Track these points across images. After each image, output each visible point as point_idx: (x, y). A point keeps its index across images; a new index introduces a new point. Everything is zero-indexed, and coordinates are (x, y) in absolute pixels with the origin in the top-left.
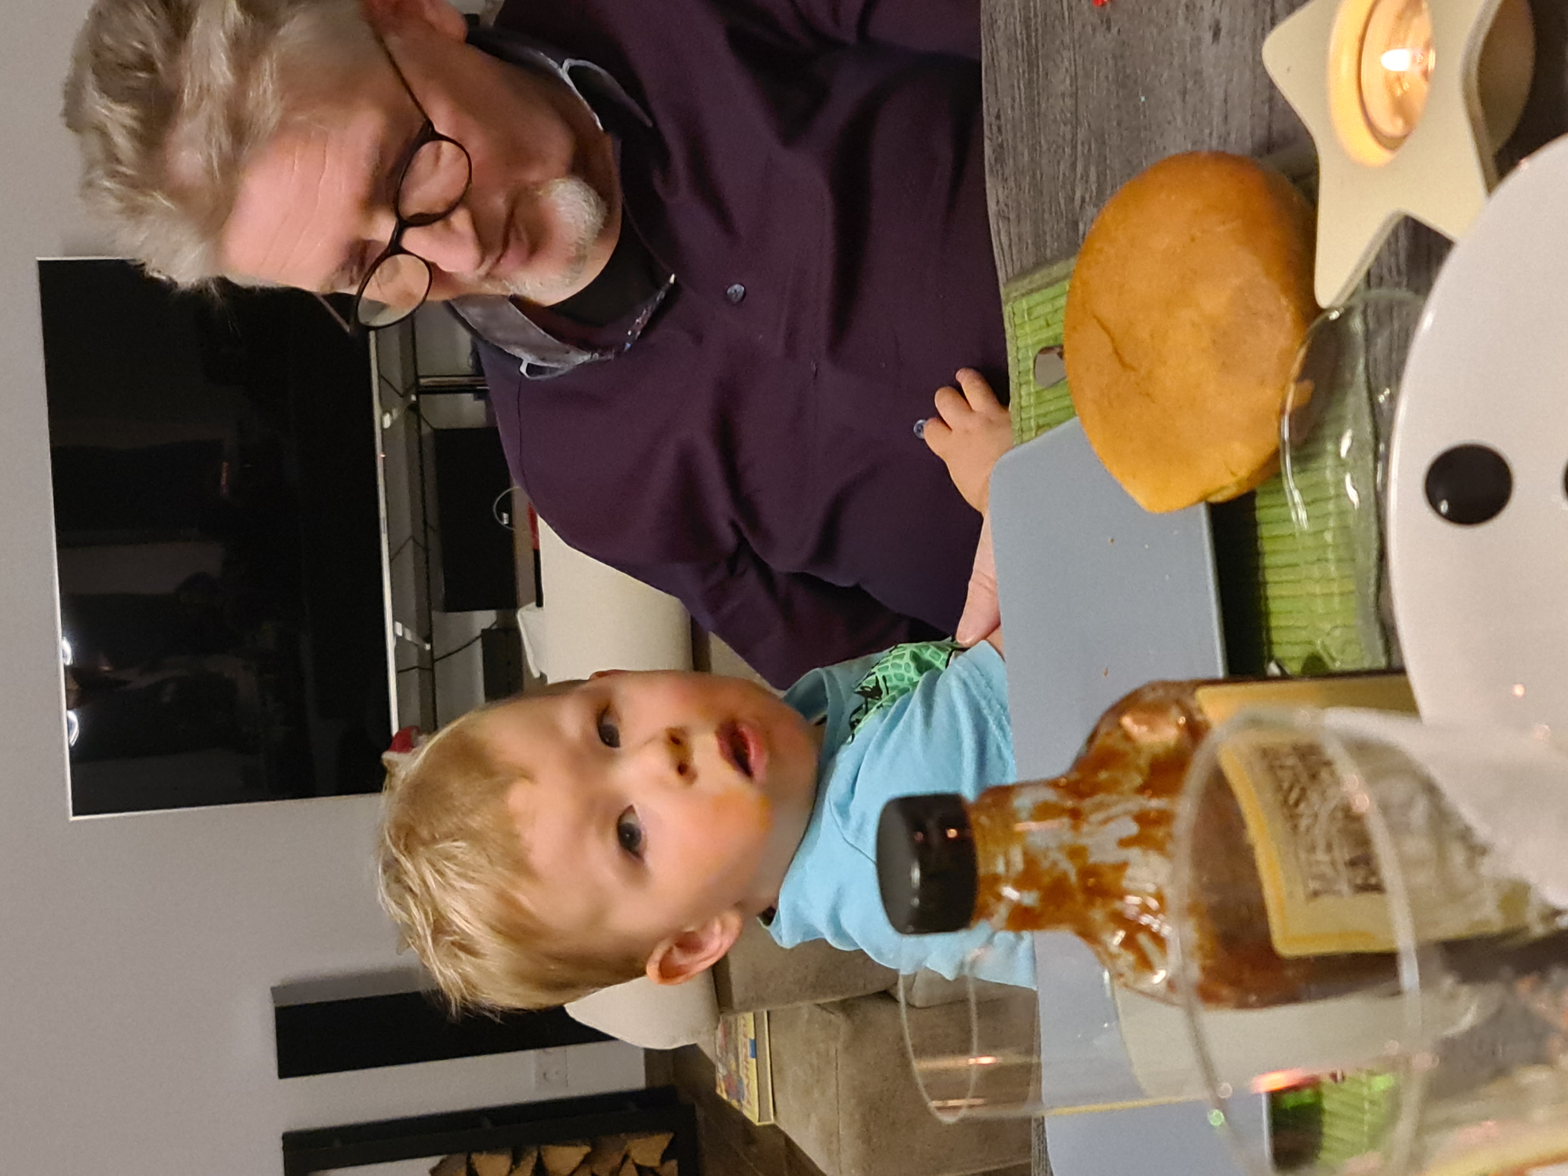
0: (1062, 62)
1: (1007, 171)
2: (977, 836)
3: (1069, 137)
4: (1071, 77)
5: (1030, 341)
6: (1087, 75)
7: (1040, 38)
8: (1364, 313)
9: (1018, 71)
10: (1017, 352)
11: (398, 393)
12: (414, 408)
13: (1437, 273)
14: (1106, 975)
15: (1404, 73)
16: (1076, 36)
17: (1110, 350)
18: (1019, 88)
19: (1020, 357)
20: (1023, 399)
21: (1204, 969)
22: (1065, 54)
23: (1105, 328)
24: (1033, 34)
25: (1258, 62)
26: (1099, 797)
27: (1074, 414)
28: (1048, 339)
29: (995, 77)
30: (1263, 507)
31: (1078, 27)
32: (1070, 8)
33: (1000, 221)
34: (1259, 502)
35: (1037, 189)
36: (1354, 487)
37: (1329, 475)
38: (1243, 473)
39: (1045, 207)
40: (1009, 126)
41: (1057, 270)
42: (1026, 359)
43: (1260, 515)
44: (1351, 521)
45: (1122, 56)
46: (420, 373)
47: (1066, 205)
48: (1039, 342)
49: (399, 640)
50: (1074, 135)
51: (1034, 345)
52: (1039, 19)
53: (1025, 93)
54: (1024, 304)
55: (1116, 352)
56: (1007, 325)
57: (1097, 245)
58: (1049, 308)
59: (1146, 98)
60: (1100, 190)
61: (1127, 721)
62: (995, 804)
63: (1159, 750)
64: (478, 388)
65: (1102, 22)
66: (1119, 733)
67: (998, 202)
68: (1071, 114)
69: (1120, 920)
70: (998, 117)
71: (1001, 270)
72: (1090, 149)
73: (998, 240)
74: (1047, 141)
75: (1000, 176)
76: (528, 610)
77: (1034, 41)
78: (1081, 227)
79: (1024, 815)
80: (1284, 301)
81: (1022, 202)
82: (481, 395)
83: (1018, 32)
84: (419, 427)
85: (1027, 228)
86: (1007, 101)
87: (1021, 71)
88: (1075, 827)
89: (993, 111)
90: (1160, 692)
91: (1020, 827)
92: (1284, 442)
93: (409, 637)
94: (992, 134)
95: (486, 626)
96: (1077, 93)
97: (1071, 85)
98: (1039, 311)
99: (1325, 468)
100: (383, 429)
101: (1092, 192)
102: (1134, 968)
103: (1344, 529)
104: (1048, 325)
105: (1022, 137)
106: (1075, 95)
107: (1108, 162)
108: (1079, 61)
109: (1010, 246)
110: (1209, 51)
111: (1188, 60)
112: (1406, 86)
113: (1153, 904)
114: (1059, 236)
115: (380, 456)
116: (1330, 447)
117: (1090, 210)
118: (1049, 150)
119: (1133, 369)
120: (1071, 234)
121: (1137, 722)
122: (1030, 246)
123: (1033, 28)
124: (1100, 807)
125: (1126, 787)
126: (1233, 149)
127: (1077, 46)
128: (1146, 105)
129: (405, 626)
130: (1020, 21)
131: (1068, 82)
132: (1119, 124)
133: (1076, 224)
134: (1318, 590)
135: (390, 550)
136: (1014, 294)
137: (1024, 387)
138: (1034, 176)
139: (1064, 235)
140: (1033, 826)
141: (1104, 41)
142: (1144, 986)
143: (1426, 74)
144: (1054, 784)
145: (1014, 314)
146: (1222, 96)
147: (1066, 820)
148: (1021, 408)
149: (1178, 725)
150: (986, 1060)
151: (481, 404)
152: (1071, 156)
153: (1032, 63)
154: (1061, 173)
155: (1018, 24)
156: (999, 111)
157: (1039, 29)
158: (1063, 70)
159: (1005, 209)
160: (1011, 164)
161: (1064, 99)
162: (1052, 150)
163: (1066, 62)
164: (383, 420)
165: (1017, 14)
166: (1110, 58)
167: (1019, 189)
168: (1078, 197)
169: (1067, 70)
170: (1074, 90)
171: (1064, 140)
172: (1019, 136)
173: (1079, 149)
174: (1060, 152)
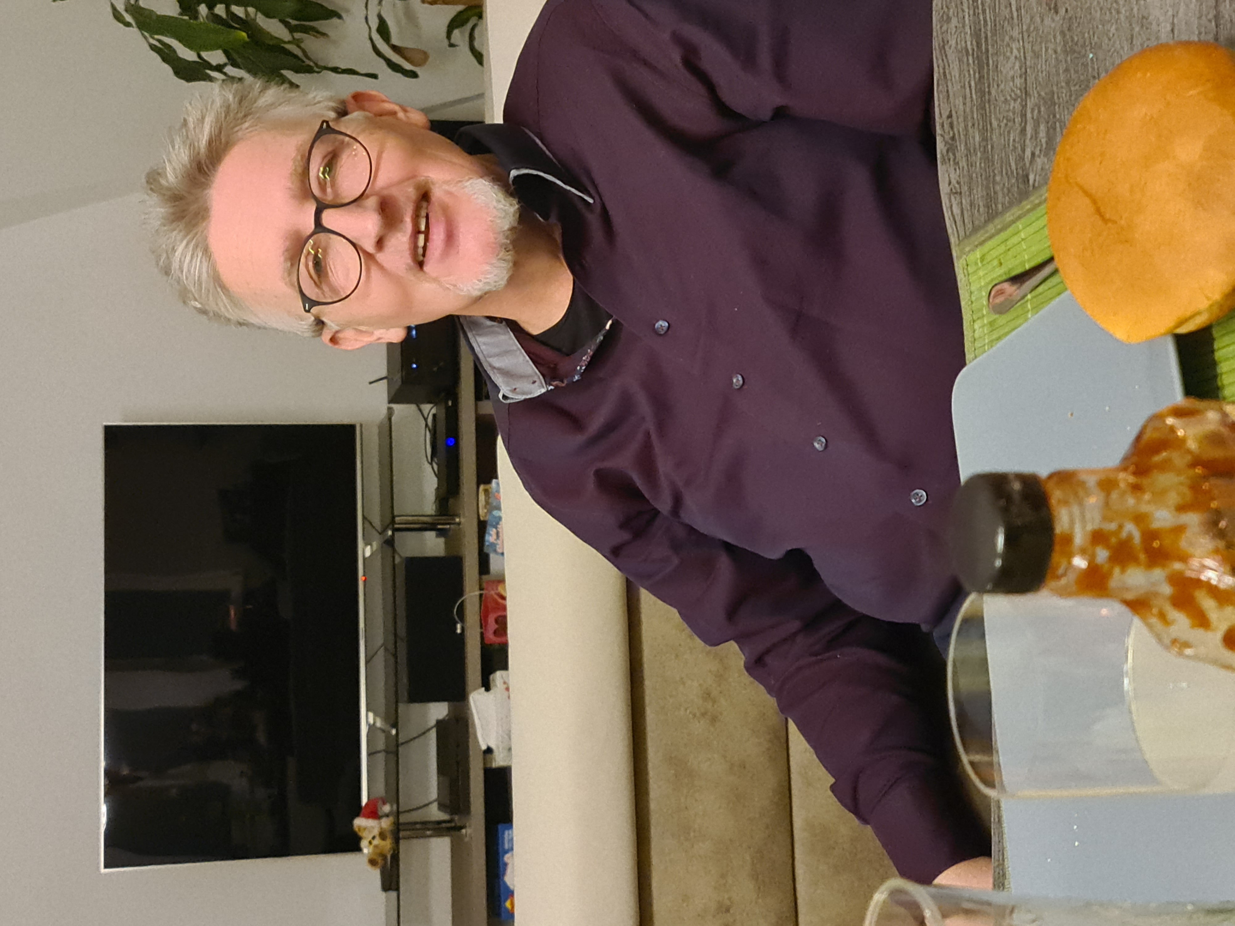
0: (1012, 53)
1: (958, 155)
3: (1018, 109)
4: (1020, 60)
5: (983, 282)
6: (1037, 55)
7: (990, 41)
9: (969, 75)
10: (970, 296)
11: (377, 530)
12: (390, 543)
16: (1025, 27)
18: (970, 87)
19: (973, 298)
20: (976, 332)
22: (1014, 46)
23: (1087, 193)
24: (984, 41)
28: (1001, 276)
29: (947, 86)
31: (1026, 20)
32: (1018, 9)
33: (952, 197)
34: (1216, 346)
35: (988, 160)
39: (996, 172)
40: (961, 119)
41: (1009, 216)
42: (981, 297)
45: (1069, 29)
46: (396, 513)
47: (1016, 165)
48: (992, 280)
49: (372, 728)
50: (1024, 107)
51: (988, 284)
52: (989, 28)
53: (975, 90)
54: (978, 254)
55: (1098, 211)
56: (960, 277)
58: (1003, 248)
59: (1095, 54)
60: (1050, 140)
64: (439, 527)
65: (1050, 9)
67: (950, 183)
68: (1020, 89)
70: (950, 116)
71: (954, 235)
72: (1039, 112)
73: (950, 213)
74: (998, 120)
75: (952, 162)
76: (480, 694)
77: (984, 45)
78: (1031, 177)
81: (974, 175)
82: (441, 533)
83: (969, 43)
84: (394, 558)
85: (978, 195)
86: (959, 101)
87: (972, 72)
88: (1138, 498)
89: (945, 114)
93: (379, 724)
94: (944, 130)
95: (440, 717)
96: (1026, 72)
97: (1021, 67)
98: (994, 253)
100: (365, 559)
101: (1042, 145)
104: (1001, 264)
105: (973, 125)
106: (1024, 75)
107: (1058, 116)
108: (1028, 46)
109: (962, 215)
111: (1135, 10)
114: (1009, 191)
115: (361, 579)
117: (1039, 161)
118: (999, 125)
120: (1021, 186)
122: (981, 209)
123: (983, 35)
127: (1026, 36)
128: (1095, 60)
129: (376, 714)
130: (971, 34)
131: (1017, 67)
132: (1068, 83)
133: (1027, 176)
135: (366, 654)
136: (967, 249)
137: (978, 321)
138: (985, 151)
139: (1015, 189)
141: (1052, 23)
145: (967, 265)
146: (1169, 28)
148: (975, 340)
151: (441, 540)
152: (1020, 124)
153: (981, 64)
154: (1012, 139)
155: (968, 38)
156: (951, 111)
157: (989, 34)
158: (1013, 58)
159: (957, 186)
160: (963, 148)
161: (1013, 81)
162: (1003, 125)
163: (1015, 52)
164: (365, 551)
165: (967, 29)
166: (1058, 34)
167: (971, 165)
168: (1028, 153)
169: (1016, 57)
170: (1023, 70)
171: (1014, 113)
172: (970, 124)
173: (1029, 115)
174: (1010, 124)
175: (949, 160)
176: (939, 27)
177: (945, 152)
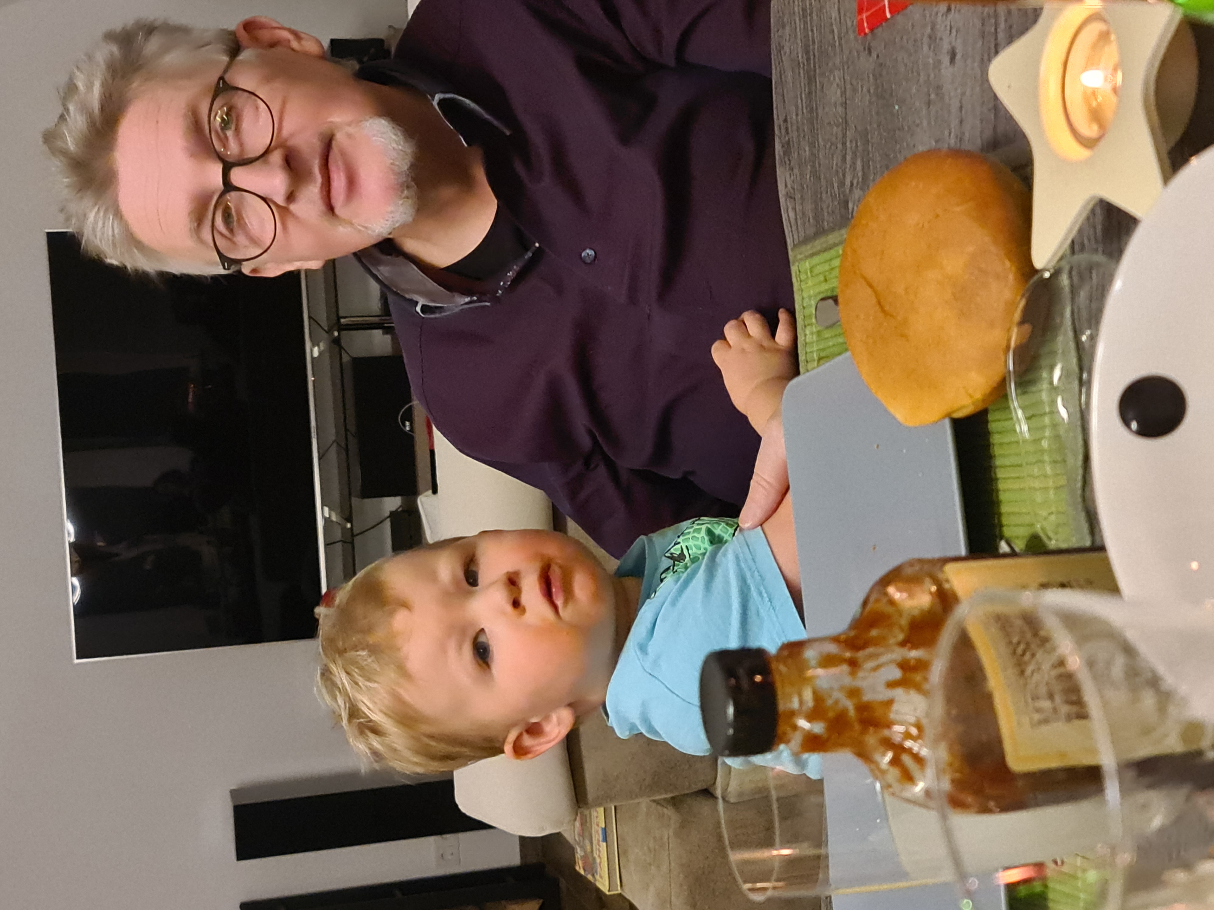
0: (834, 79)
1: (793, 162)
2: (777, 679)
3: (840, 136)
4: (841, 91)
5: (812, 292)
6: (855, 90)
7: (817, 60)
8: (1070, 273)
9: (801, 86)
10: (802, 302)
11: (325, 330)
12: (336, 342)
13: (1126, 244)
14: (878, 786)
15: (1098, 89)
16: (845, 59)
17: (874, 301)
18: (801, 99)
19: (805, 305)
20: (807, 337)
21: (953, 781)
22: (836, 73)
23: (870, 286)
24: (812, 57)
25: (985, 81)
26: (870, 650)
27: (847, 350)
28: (827, 290)
29: (783, 91)
30: (995, 421)
31: (846, 52)
32: (840, 38)
33: (788, 200)
34: (990, 417)
35: (816, 175)
36: (1064, 406)
37: (1044, 396)
38: (978, 396)
39: (822, 189)
40: (795, 127)
41: (832, 238)
42: (810, 306)
43: (993, 426)
44: (1062, 432)
45: (881, 75)
46: (341, 313)
47: (838, 189)
48: (820, 293)
49: (327, 521)
50: (844, 135)
51: (815, 296)
52: (816, 47)
53: (806, 103)
54: (807, 265)
55: (879, 303)
56: (794, 280)
57: (864, 222)
58: (827, 267)
59: (900, 107)
60: (865, 178)
61: (891, 590)
62: (790, 656)
63: (916, 612)
64: (386, 325)
65: (864, 49)
66: (884, 600)
67: (786, 186)
68: (842, 119)
69: (888, 744)
70: (785, 121)
71: (790, 237)
72: (857, 146)
73: (786, 215)
74: (823, 140)
75: (787, 165)
76: (427, 496)
77: (812, 62)
78: (850, 205)
79: (813, 663)
80: (1008, 264)
81: (805, 186)
82: (388, 330)
83: (800, 57)
84: (341, 357)
85: (809, 207)
86: (792, 108)
87: (802, 84)
88: (853, 674)
89: (782, 116)
90: (917, 568)
91: (810, 673)
92: (1009, 371)
93: (334, 518)
94: (781, 132)
95: (393, 509)
96: (846, 102)
97: (841, 96)
98: (819, 269)
99: (1040, 391)
100: (313, 359)
101: (859, 178)
102: (899, 781)
103: (1057, 437)
104: (826, 280)
105: (804, 137)
106: (845, 105)
107: (871, 155)
108: (847, 78)
109: (796, 219)
110: (947, 71)
111: (932, 76)
112: (1100, 99)
113: (914, 731)
114: (833, 212)
115: (311, 379)
116: (1045, 375)
117: (857, 193)
118: (825, 146)
119: (891, 316)
120: (843, 210)
121: (899, 590)
122: (811, 220)
123: (812, 53)
124: (871, 656)
125: (892, 641)
126: (967, 146)
127: (846, 67)
128: (900, 112)
129: (330, 509)
130: (801, 48)
131: (839, 94)
132: (879, 126)
133: (847, 202)
134: (1037, 484)
135: (319, 452)
136: (799, 257)
137: (808, 327)
138: (813, 166)
139: (837, 211)
140: (820, 671)
141: (866, 63)
142: (907, 794)
143: (1115, 90)
144: (836, 639)
145: (799, 271)
146: (958, 105)
147: (845, 668)
148: (806, 344)
149: (931, 593)
150: (786, 852)
151: (388, 337)
152: (841, 151)
153: (811, 79)
154: (835, 164)
155: (800, 50)
156: (786, 116)
157: (816, 54)
158: (835, 85)
159: (792, 191)
160: (796, 157)
161: (836, 107)
162: (828, 146)
163: (837, 78)
164: (313, 351)
165: (799, 42)
166: (871, 76)
167: (802, 175)
168: (848, 182)
169: (838, 85)
170: (844, 100)
171: (837, 139)
172: (802, 135)
173: (848, 144)
174: (833, 147)
175: (785, 163)
176: (776, 29)
177: (782, 154)
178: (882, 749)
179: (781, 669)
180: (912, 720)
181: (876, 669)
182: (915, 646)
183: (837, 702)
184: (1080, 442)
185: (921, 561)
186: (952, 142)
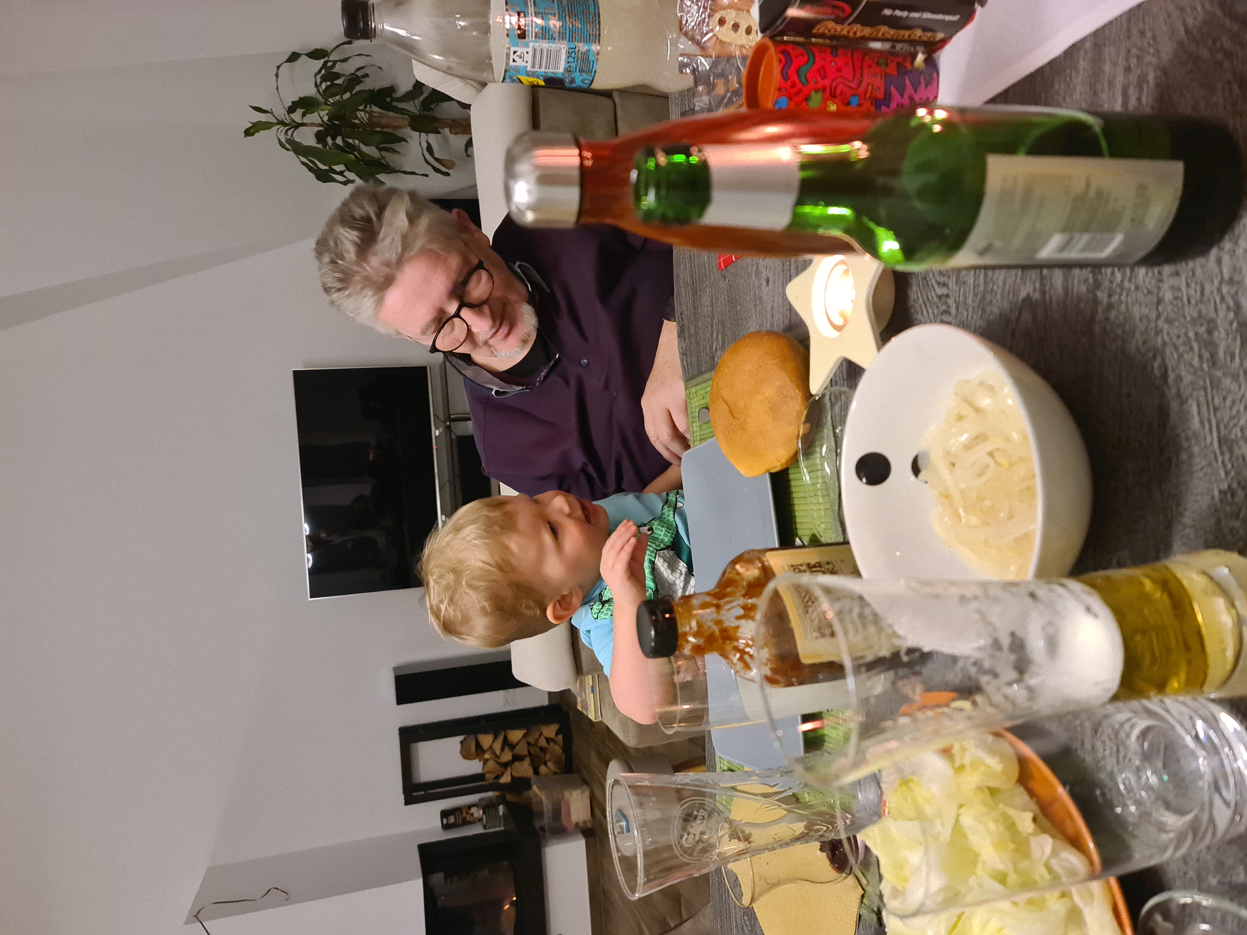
0: (706, 293)
2: (677, 616)
3: (710, 322)
4: (710, 298)
6: (717, 298)
8: (831, 396)
9: (689, 296)
13: (859, 381)
16: (712, 283)
17: (728, 411)
18: (690, 303)
21: (771, 669)
22: (707, 289)
23: (726, 402)
24: (695, 281)
25: (784, 295)
26: (726, 599)
30: (792, 474)
34: (790, 472)
35: (698, 342)
36: (828, 466)
37: (818, 461)
38: (784, 461)
39: (701, 350)
41: (706, 375)
43: (791, 477)
45: (730, 291)
47: (709, 350)
50: (712, 322)
52: (697, 275)
54: (694, 390)
55: (731, 412)
57: (722, 368)
60: (723, 345)
61: (738, 566)
62: (684, 603)
63: (751, 578)
66: (734, 571)
68: (711, 313)
69: (737, 649)
72: (718, 328)
74: (702, 324)
77: (695, 284)
78: (716, 359)
79: (697, 607)
80: (797, 391)
81: (693, 347)
85: (695, 358)
86: (685, 308)
88: (718, 611)
90: (751, 554)
91: (695, 611)
96: (713, 305)
97: (710, 303)
98: (700, 393)
99: (815, 458)
101: (720, 345)
102: (743, 670)
103: (825, 483)
104: (704, 398)
105: (691, 322)
107: (726, 333)
108: (714, 293)
110: (765, 289)
111: (757, 292)
113: (750, 643)
114: (707, 362)
116: (818, 450)
117: (719, 352)
118: (702, 328)
119: (738, 418)
120: (711, 361)
121: (742, 567)
122: (695, 366)
123: (694, 278)
124: (728, 603)
125: (738, 593)
126: (776, 329)
127: (713, 287)
128: (741, 311)
131: (709, 300)
132: (730, 318)
133: (714, 357)
139: (709, 362)
140: (700, 611)
142: (747, 677)
143: (851, 302)
144: (708, 594)
147: (714, 609)
149: (758, 568)
152: (711, 331)
153: (694, 293)
154: (707, 337)
155: (688, 277)
156: (682, 312)
157: (697, 279)
159: (685, 351)
161: (707, 308)
163: (708, 292)
165: (688, 273)
167: (690, 342)
169: (708, 296)
171: (707, 323)
173: (715, 327)
174: (706, 329)
178: (733, 652)
179: (679, 610)
180: (749, 637)
181: (729, 609)
182: (750, 598)
183: (709, 627)
184: (837, 485)
185: (753, 551)
186: (768, 326)
